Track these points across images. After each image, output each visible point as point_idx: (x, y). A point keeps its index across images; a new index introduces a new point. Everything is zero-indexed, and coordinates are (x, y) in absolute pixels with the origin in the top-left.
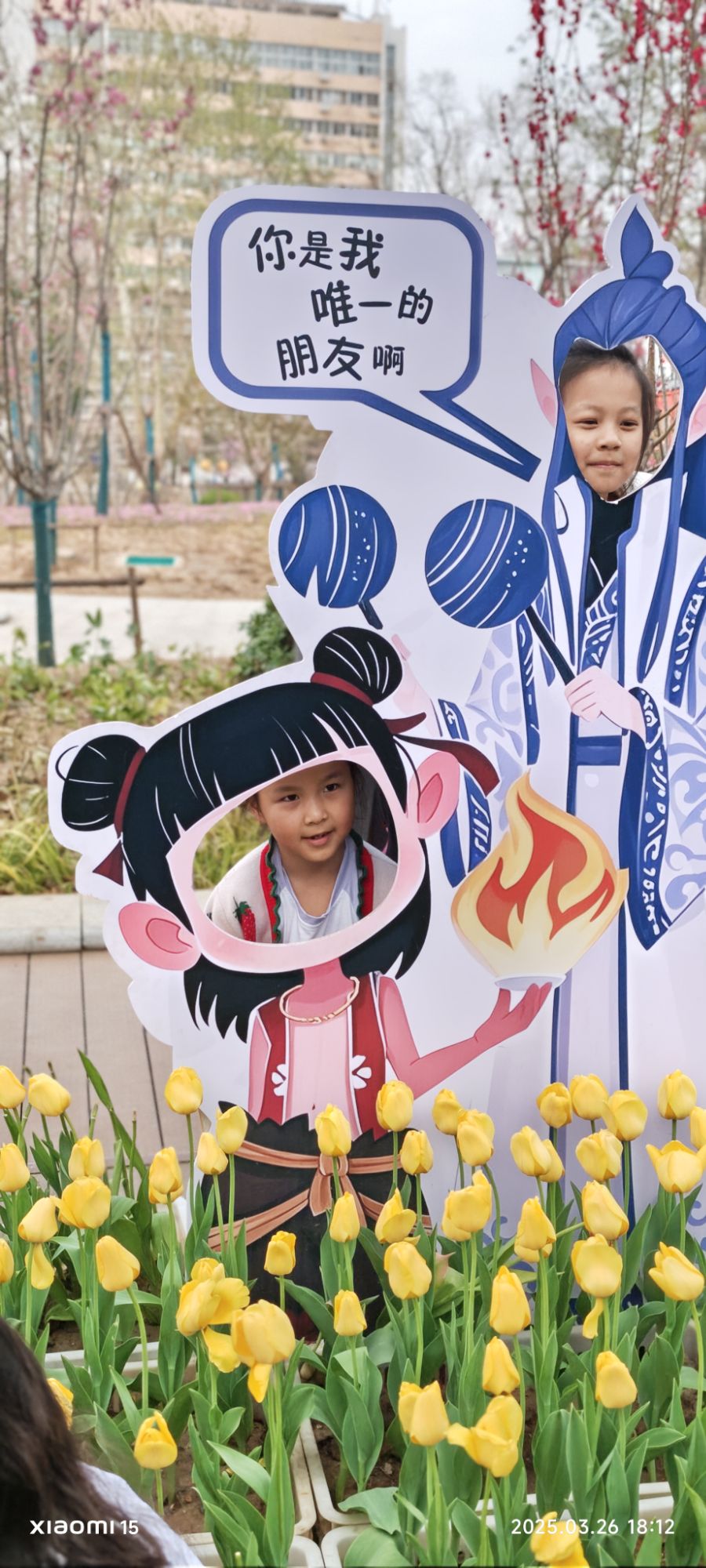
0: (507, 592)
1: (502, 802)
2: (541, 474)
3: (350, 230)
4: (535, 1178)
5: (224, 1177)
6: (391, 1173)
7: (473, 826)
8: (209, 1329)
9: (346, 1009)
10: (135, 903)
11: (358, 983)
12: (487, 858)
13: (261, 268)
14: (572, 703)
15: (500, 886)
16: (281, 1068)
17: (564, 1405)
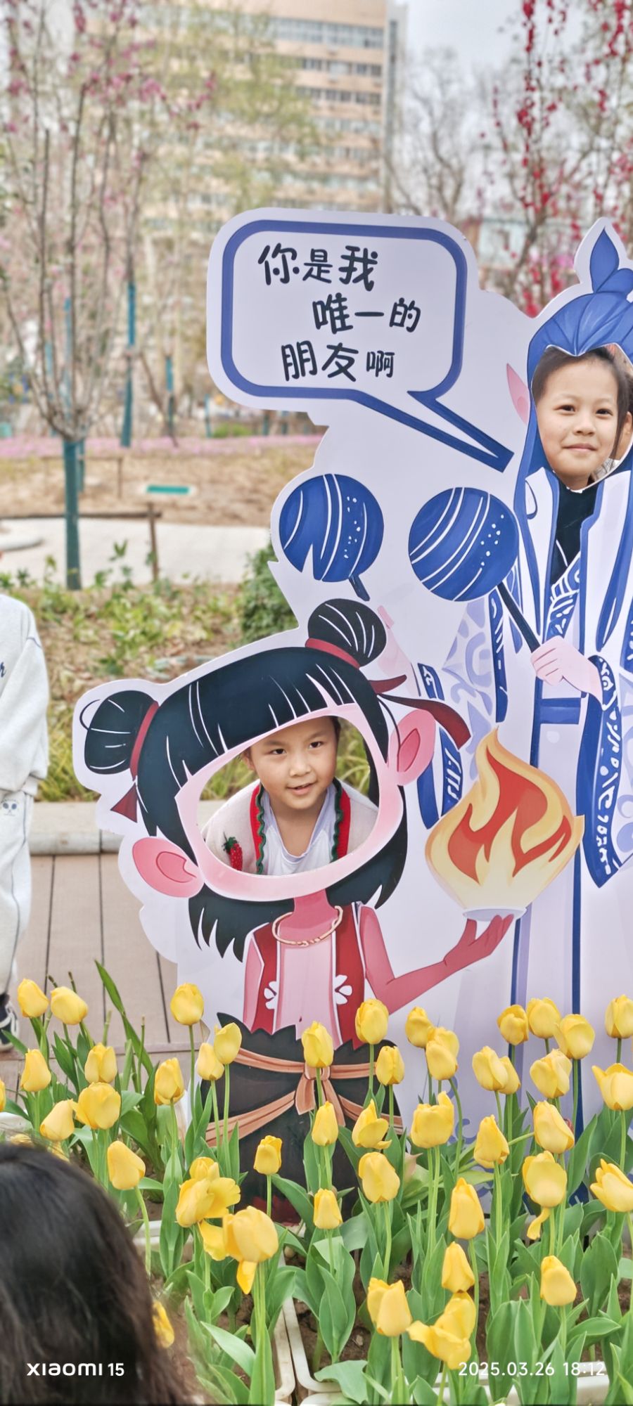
0: (481, 570)
1: (472, 755)
2: (514, 465)
3: (348, 248)
4: (493, 1092)
5: (220, 1083)
6: (367, 1078)
7: (446, 775)
8: (204, 1222)
9: (331, 934)
10: (147, 838)
11: (341, 911)
12: (457, 805)
13: (268, 281)
14: (537, 668)
15: (470, 829)
16: (272, 984)
17: (514, 1296)
